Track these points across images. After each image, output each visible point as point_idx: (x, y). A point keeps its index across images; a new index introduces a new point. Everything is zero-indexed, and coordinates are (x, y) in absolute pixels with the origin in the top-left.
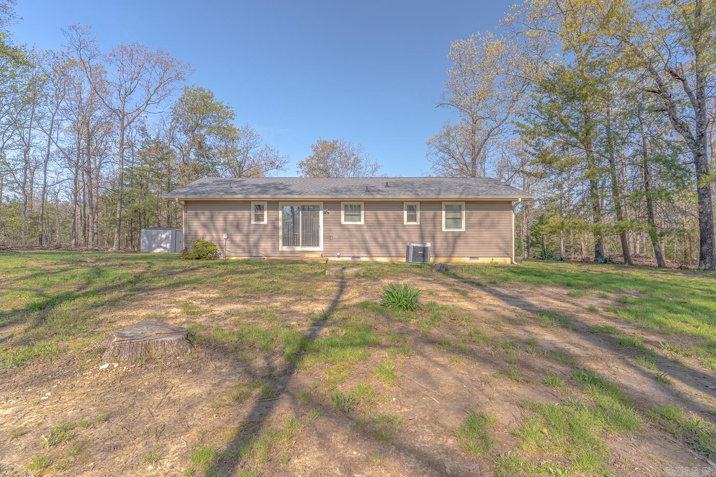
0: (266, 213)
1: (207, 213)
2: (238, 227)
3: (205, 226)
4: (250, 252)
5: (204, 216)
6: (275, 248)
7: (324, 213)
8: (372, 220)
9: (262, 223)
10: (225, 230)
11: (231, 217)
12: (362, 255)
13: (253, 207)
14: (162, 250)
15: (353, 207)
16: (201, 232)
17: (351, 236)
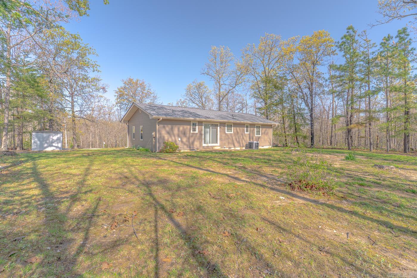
0: (197, 127)
1: (170, 126)
2: (185, 134)
3: (168, 133)
4: (190, 147)
5: (168, 128)
6: (201, 144)
7: (220, 128)
8: (235, 131)
9: (195, 132)
10: (179, 136)
11: (181, 128)
12: (232, 147)
13: (192, 124)
14: (54, 148)
15: (230, 126)
16: (166, 137)
17: (229, 138)
